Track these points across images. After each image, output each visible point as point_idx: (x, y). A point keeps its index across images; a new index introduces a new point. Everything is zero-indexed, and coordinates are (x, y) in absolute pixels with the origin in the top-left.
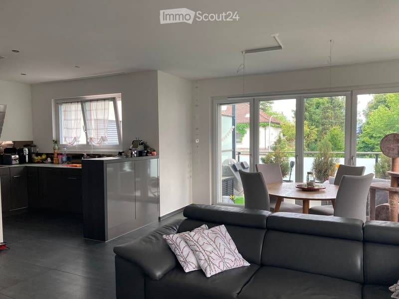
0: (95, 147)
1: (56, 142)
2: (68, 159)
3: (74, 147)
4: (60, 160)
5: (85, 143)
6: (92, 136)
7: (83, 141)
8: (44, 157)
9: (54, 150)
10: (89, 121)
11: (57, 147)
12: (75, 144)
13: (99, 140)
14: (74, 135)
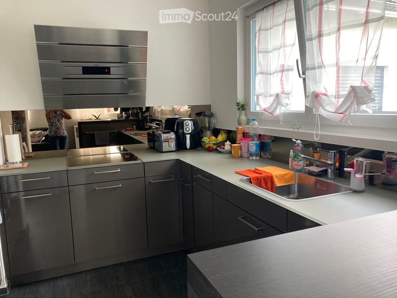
0: (326, 123)
1: (243, 107)
2: (263, 147)
3: (276, 120)
4: (244, 150)
5: (302, 108)
6: (320, 90)
7: (297, 104)
8: (221, 138)
9: (240, 124)
10: (315, 42)
11: (243, 118)
12: (279, 111)
13: (341, 100)
14: (275, 88)
